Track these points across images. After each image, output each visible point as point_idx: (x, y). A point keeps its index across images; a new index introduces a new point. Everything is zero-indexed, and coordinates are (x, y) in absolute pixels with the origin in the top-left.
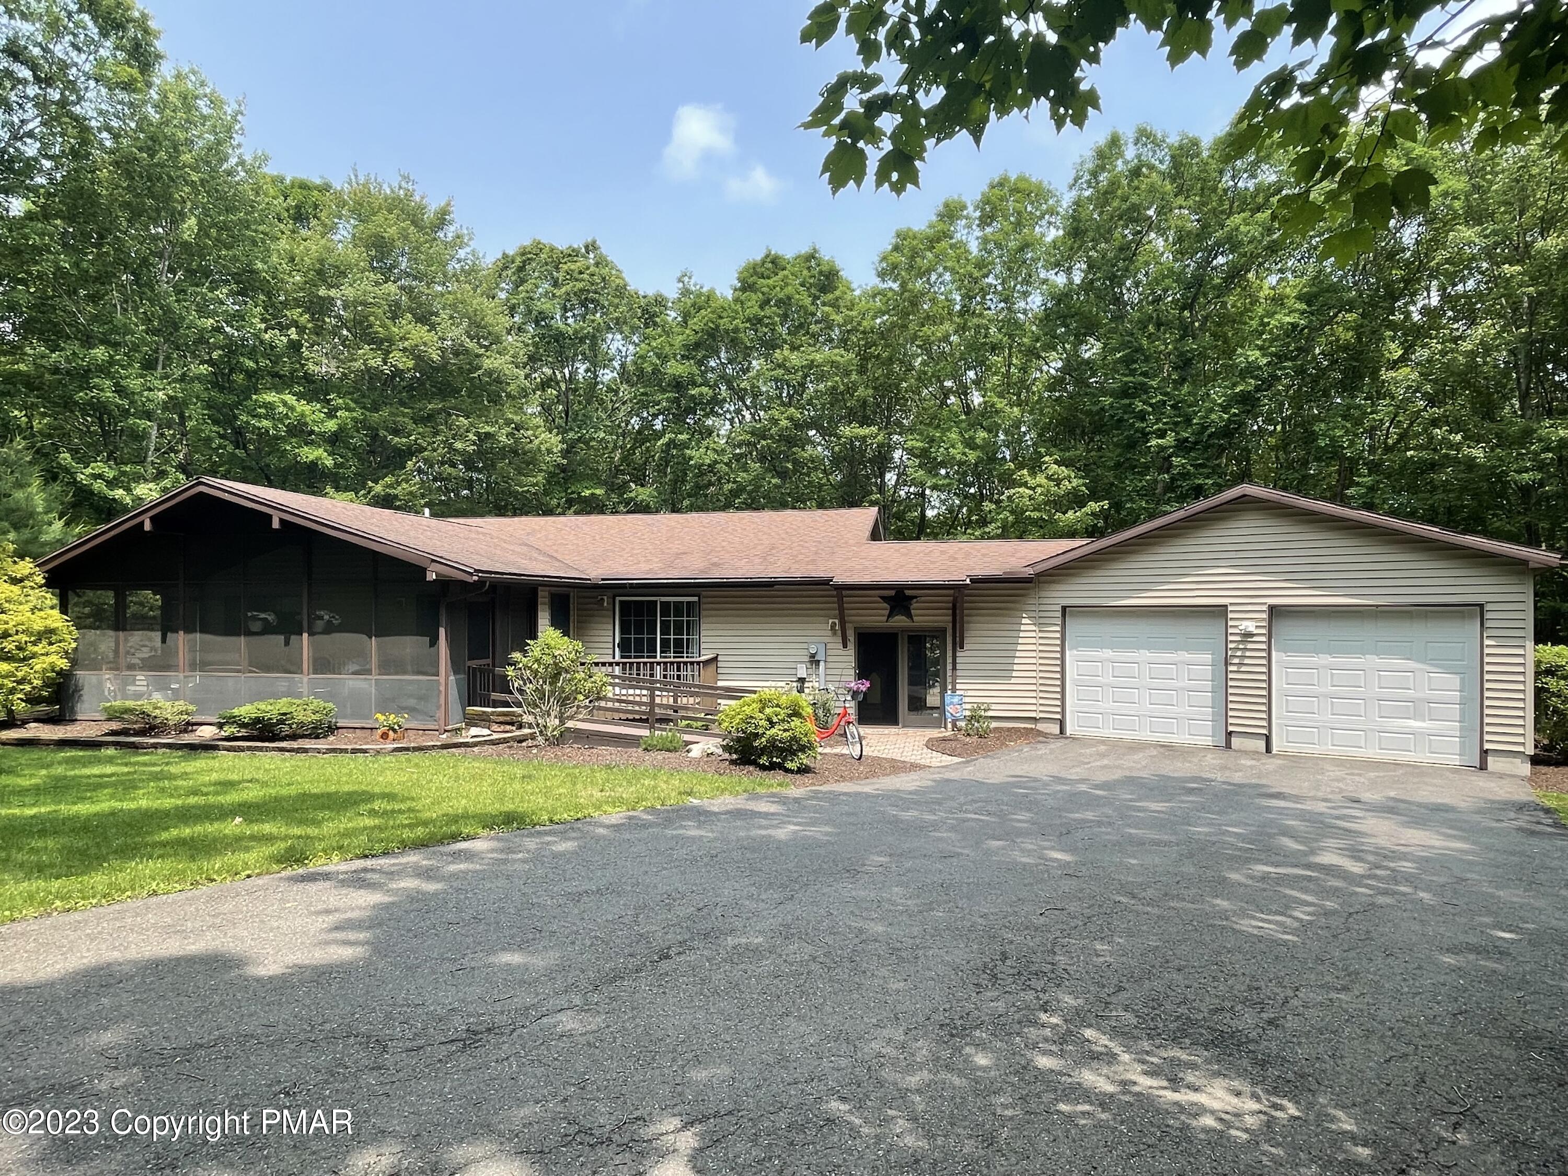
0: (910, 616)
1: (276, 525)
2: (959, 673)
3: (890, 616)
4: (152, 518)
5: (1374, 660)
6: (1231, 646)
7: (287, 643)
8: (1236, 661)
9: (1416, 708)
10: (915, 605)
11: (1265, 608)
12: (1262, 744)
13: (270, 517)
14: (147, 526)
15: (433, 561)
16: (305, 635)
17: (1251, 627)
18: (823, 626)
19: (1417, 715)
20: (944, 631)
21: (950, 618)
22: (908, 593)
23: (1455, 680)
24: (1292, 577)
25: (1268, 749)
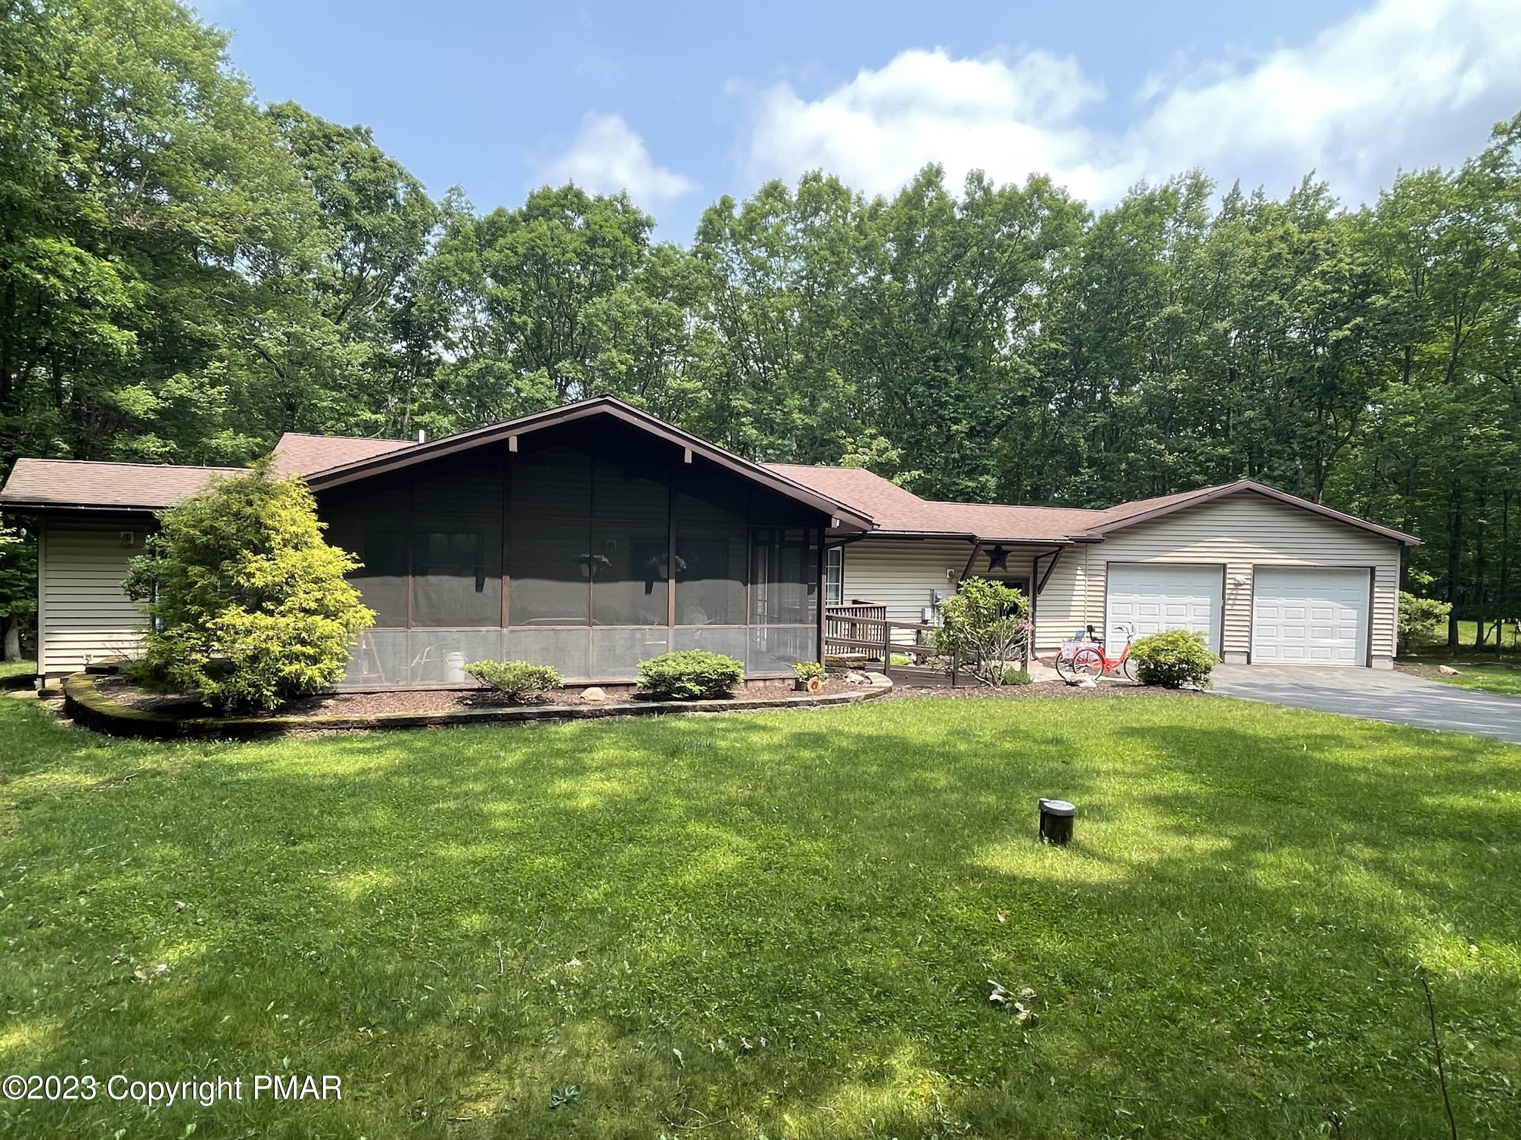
0: (1005, 567)
1: (688, 459)
2: (1037, 614)
3: (991, 566)
4: (519, 437)
5: (1311, 601)
6: (1228, 592)
7: (648, 590)
8: (1230, 602)
9: (1333, 631)
10: (1008, 558)
11: (1250, 566)
12: (1245, 658)
13: (683, 449)
14: (513, 446)
15: (840, 508)
16: (672, 582)
17: (1240, 578)
18: (943, 575)
19: (1332, 637)
20: (1027, 580)
21: (1031, 569)
22: (1004, 548)
23: (1354, 613)
24: (1266, 545)
25: (1249, 662)
